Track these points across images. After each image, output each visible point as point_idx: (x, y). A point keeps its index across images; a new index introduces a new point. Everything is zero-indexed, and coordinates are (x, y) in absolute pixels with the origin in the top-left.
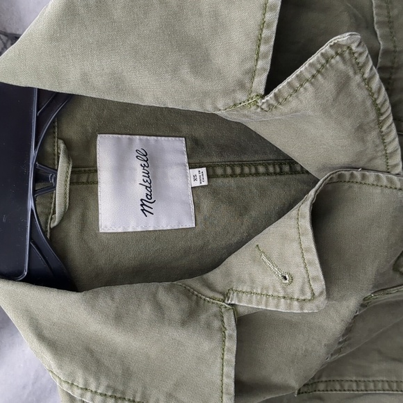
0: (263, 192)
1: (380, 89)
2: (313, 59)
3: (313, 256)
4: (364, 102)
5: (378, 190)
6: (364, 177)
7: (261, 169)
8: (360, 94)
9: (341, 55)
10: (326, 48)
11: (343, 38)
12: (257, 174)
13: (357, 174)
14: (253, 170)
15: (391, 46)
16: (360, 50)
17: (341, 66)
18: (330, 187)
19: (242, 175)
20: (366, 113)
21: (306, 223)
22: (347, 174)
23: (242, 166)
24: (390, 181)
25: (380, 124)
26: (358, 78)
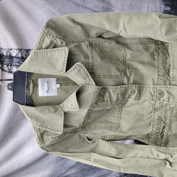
0: (72, 88)
1: (86, 71)
2: (73, 67)
3: (76, 101)
4: (84, 73)
5: (91, 88)
6: (88, 86)
7: (71, 84)
8: (83, 72)
9: (78, 66)
10: (75, 65)
11: (78, 63)
12: (71, 85)
13: (87, 85)
14: (70, 84)
15: (92, 62)
16: (81, 65)
17: (78, 68)
18: (82, 88)
19: (67, 85)
20: (85, 75)
21: (75, 95)
22: (85, 85)
23: (67, 84)
24: (93, 87)
25: (88, 77)
26: (82, 69)
